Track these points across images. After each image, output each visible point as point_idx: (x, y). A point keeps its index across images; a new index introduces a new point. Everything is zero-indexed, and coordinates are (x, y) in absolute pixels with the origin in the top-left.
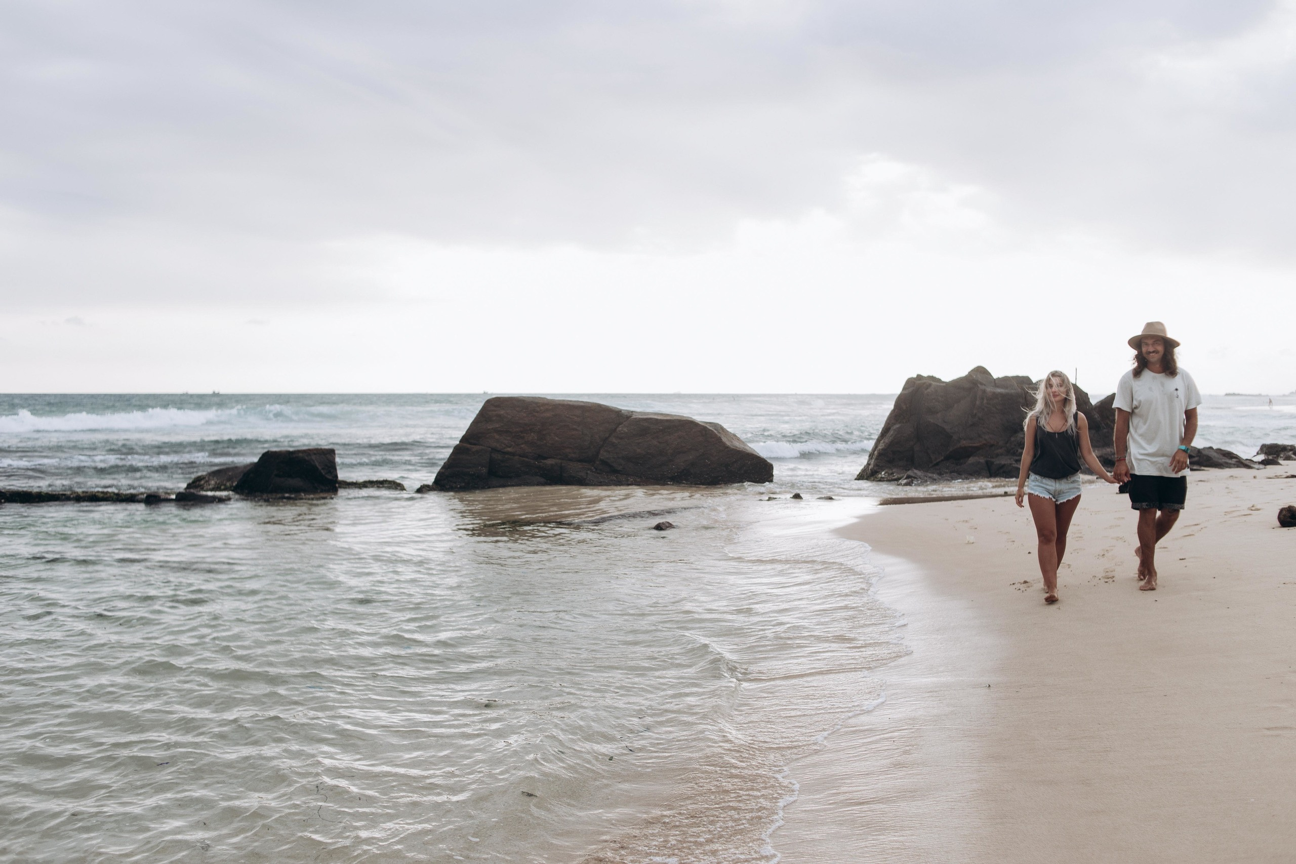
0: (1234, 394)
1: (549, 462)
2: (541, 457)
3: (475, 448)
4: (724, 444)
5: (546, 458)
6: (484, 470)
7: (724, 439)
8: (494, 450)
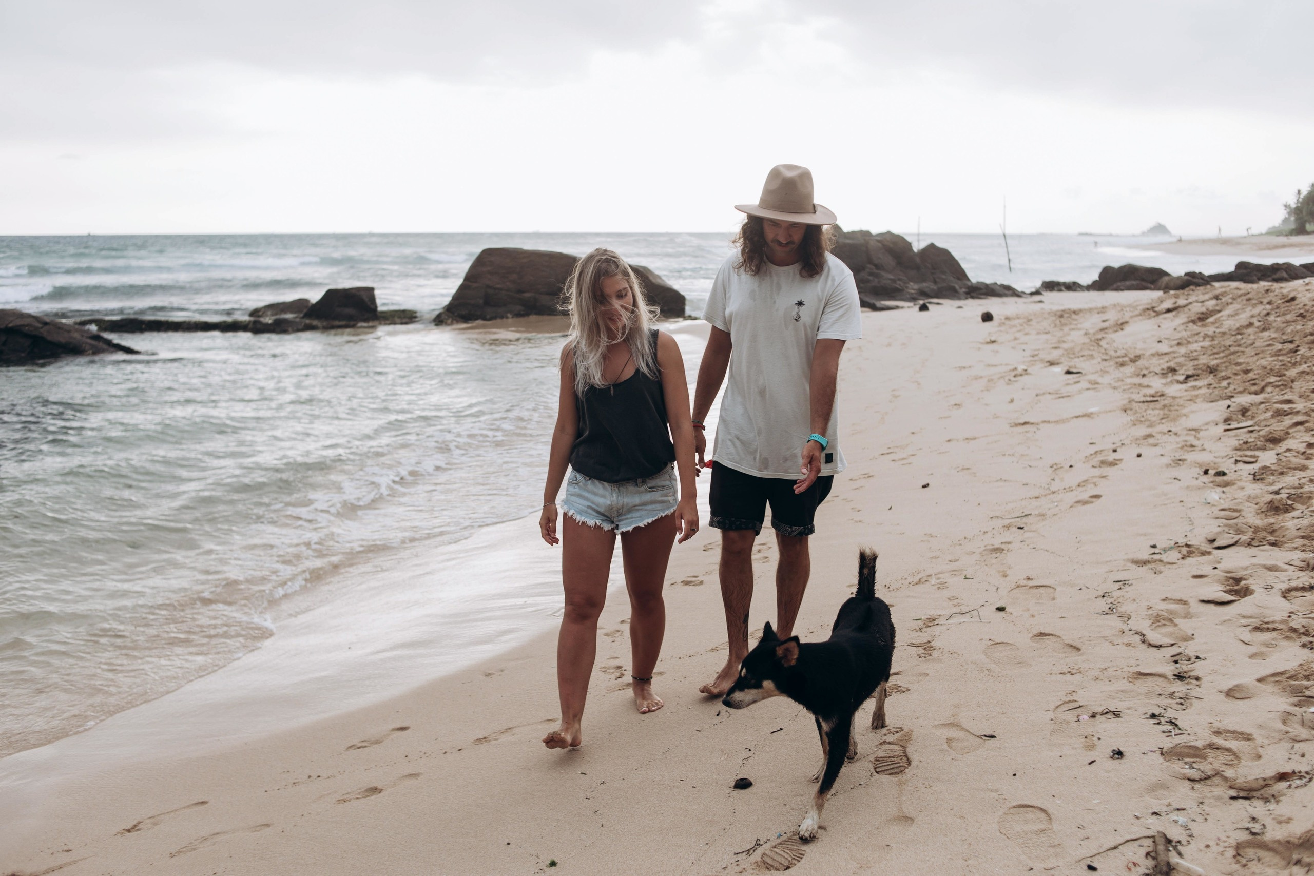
0: (1086, 234)
1: (527, 295)
2: (521, 291)
3: (475, 285)
4: (650, 281)
5: (523, 292)
6: (481, 301)
7: (651, 278)
8: (488, 287)
